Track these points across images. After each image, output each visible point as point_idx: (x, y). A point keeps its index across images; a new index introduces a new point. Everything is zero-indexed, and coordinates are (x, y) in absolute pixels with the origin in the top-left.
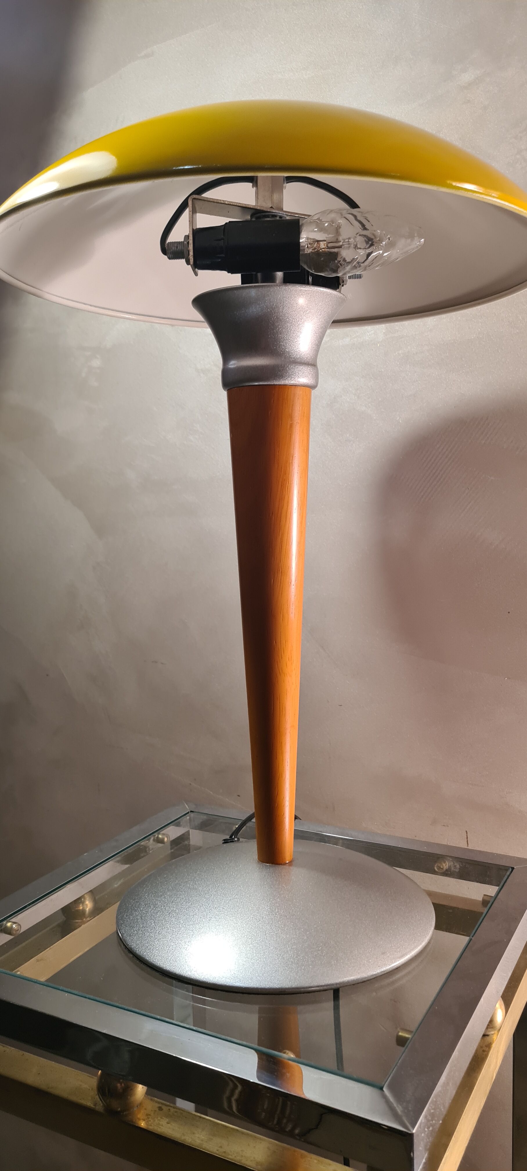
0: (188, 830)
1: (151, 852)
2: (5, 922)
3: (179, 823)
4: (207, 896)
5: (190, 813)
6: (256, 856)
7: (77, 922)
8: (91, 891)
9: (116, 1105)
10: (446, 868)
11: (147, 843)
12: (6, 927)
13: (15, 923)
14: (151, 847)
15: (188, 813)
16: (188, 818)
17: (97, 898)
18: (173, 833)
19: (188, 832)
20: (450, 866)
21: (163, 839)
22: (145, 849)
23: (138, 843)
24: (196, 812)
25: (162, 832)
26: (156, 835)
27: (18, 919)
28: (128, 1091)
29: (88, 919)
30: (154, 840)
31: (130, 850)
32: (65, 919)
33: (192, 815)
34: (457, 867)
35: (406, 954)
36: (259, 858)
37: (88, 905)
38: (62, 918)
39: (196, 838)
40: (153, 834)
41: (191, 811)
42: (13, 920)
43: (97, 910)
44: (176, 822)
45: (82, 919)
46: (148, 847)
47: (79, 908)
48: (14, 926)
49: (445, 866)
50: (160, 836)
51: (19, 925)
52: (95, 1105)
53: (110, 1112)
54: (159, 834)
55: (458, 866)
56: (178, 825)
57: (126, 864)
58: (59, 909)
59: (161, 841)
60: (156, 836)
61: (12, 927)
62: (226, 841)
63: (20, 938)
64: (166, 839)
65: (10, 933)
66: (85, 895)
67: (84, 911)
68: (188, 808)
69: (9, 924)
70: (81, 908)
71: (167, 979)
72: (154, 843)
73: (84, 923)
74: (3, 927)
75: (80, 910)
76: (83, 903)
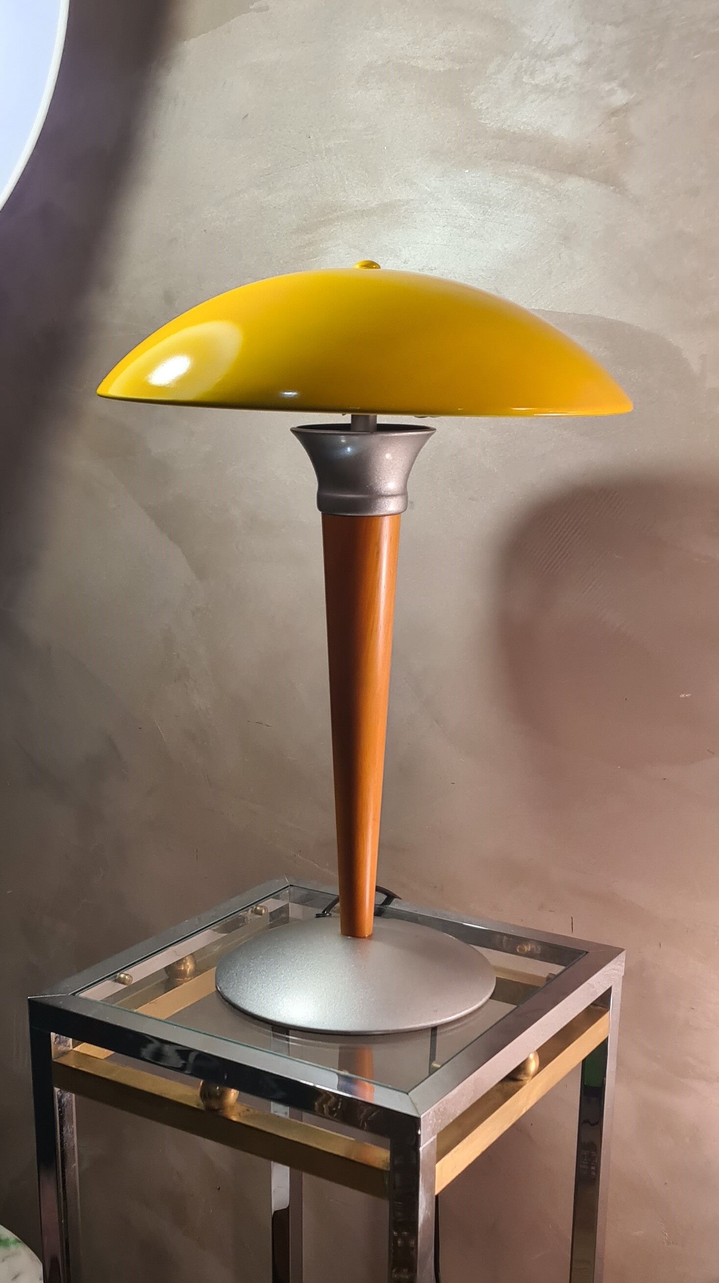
0: (287, 903)
1: (249, 922)
2: (118, 974)
3: (278, 895)
4: (293, 960)
5: (289, 887)
6: (339, 931)
7: (179, 981)
8: (192, 954)
9: (215, 1105)
10: (527, 950)
11: (245, 914)
12: (120, 978)
13: (127, 975)
14: (249, 918)
15: (288, 886)
16: (287, 891)
17: (198, 961)
18: (272, 905)
19: (288, 905)
20: (533, 949)
21: (261, 911)
22: (244, 919)
23: (236, 914)
24: (295, 886)
25: (260, 905)
26: (254, 906)
27: (130, 971)
28: (222, 1096)
29: (189, 979)
30: (252, 911)
31: (228, 920)
32: (168, 978)
33: (292, 889)
34: (538, 950)
35: (454, 1014)
36: (342, 932)
37: (189, 966)
38: (165, 977)
39: (296, 911)
40: (252, 906)
41: (291, 885)
42: (125, 972)
43: (197, 972)
44: (275, 895)
45: (183, 978)
46: (247, 917)
47: (180, 969)
48: (127, 977)
49: (528, 948)
50: (258, 908)
51: (131, 977)
52: (198, 1105)
53: (210, 1110)
54: (257, 906)
55: (540, 949)
56: (277, 898)
57: (225, 933)
58: (162, 968)
59: (260, 913)
60: (255, 908)
61: (125, 978)
62: (318, 916)
63: (132, 988)
64: (264, 911)
65: (123, 983)
66: (187, 958)
67: (185, 971)
68: (288, 882)
69: (122, 976)
70: (183, 968)
71: (256, 1021)
72: (253, 914)
73: (186, 981)
74: (117, 978)
75: (181, 970)
76: (185, 964)
